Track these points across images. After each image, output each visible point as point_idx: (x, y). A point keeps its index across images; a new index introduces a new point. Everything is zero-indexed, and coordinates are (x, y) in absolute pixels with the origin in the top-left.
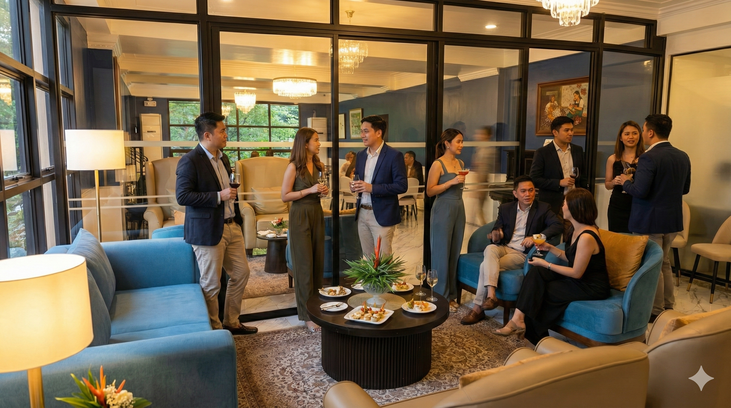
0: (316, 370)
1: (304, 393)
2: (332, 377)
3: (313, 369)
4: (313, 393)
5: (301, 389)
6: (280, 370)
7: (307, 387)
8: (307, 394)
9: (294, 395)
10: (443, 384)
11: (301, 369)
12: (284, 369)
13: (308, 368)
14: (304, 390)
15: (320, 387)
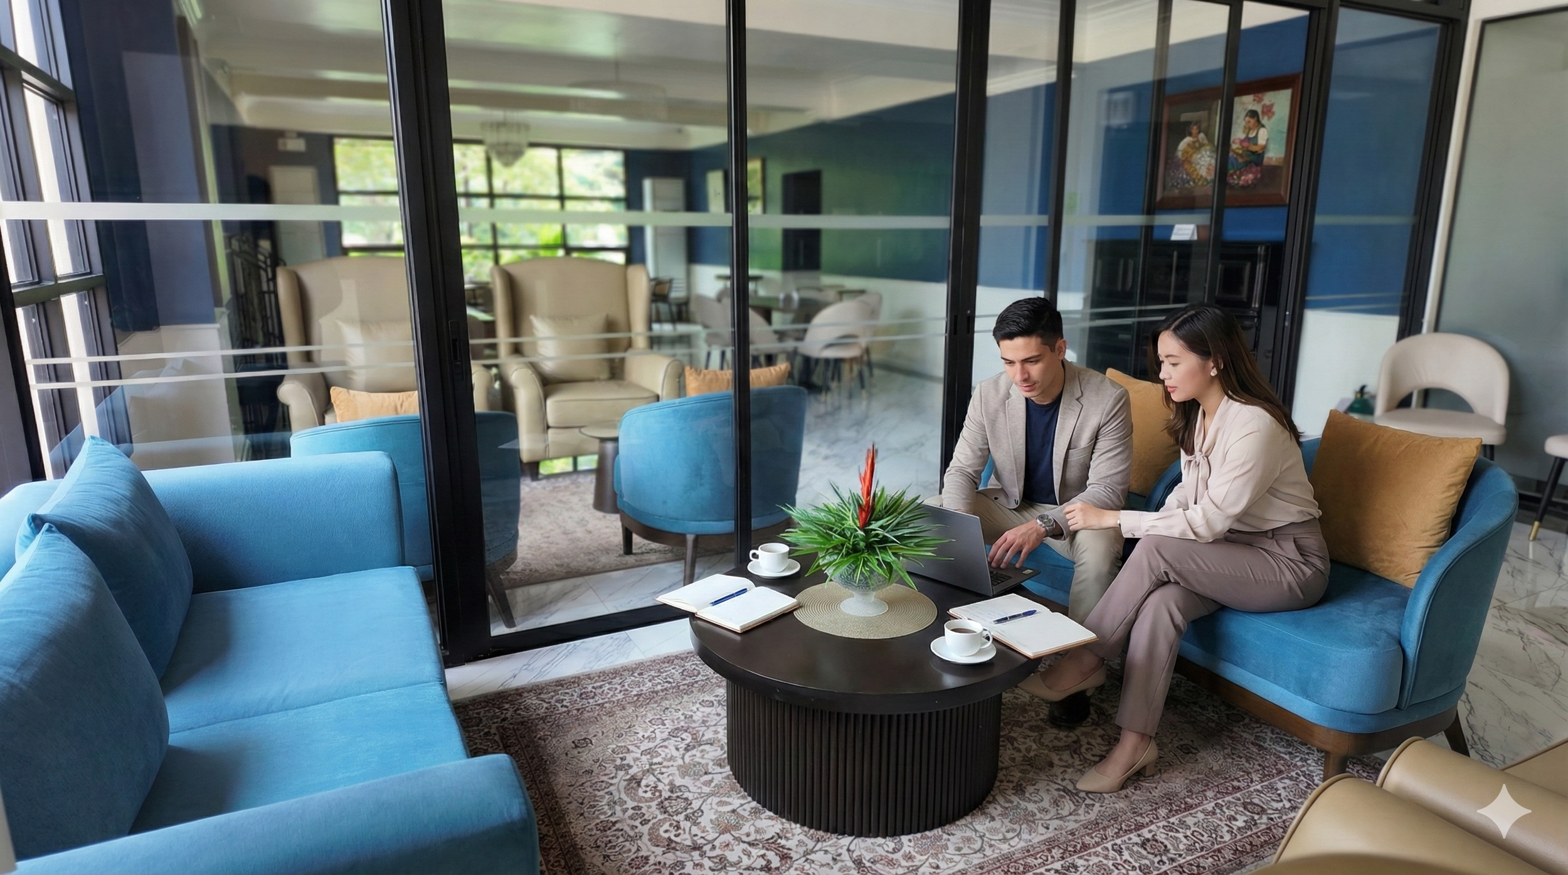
0: (718, 779)
1: (696, 854)
2: (759, 802)
3: (708, 778)
4: (718, 852)
5: (685, 839)
6: (626, 783)
7: (700, 834)
8: (703, 855)
9: (670, 858)
10: (1039, 816)
11: (678, 781)
12: (636, 781)
13: (696, 776)
14: (694, 842)
15: (733, 832)
